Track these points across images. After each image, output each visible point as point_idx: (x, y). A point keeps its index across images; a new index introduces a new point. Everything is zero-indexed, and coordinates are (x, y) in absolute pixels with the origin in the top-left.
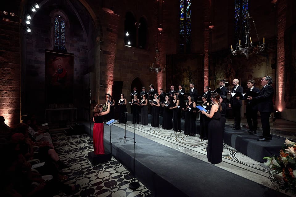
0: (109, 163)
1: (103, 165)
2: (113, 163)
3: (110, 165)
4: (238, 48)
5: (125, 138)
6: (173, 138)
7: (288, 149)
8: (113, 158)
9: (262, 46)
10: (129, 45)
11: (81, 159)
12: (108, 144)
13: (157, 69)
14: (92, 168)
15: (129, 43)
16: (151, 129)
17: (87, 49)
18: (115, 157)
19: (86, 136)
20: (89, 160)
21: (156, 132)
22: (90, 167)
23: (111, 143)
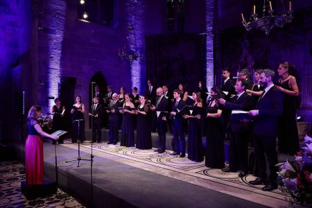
0: (54, 197)
1: (44, 199)
2: (60, 197)
3: (56, 199)
4: (253, 19)
5: (79, 159)
6: (154, 160)
7: (306, 146)
8: (59, 191)
9: (288, 14)
10: (86, 19)
11: (10, 192)
12: (53, 169)
13: (131, 57)
14: (26, 203)
15: (85, 16)
16: (120, 150)
17: (17, 27)
18: (63, 189)
19: (17, 163)
20: (22, 194)
21: (129, 153)
22: (25, 202)
23: (56, 167)
